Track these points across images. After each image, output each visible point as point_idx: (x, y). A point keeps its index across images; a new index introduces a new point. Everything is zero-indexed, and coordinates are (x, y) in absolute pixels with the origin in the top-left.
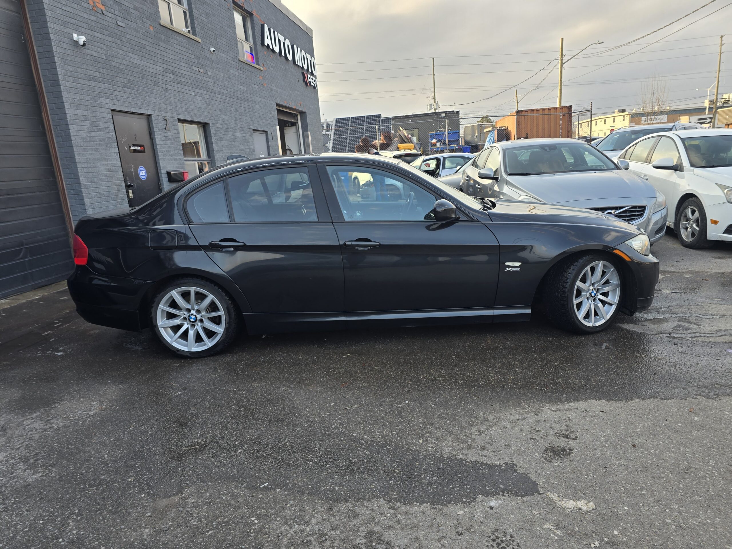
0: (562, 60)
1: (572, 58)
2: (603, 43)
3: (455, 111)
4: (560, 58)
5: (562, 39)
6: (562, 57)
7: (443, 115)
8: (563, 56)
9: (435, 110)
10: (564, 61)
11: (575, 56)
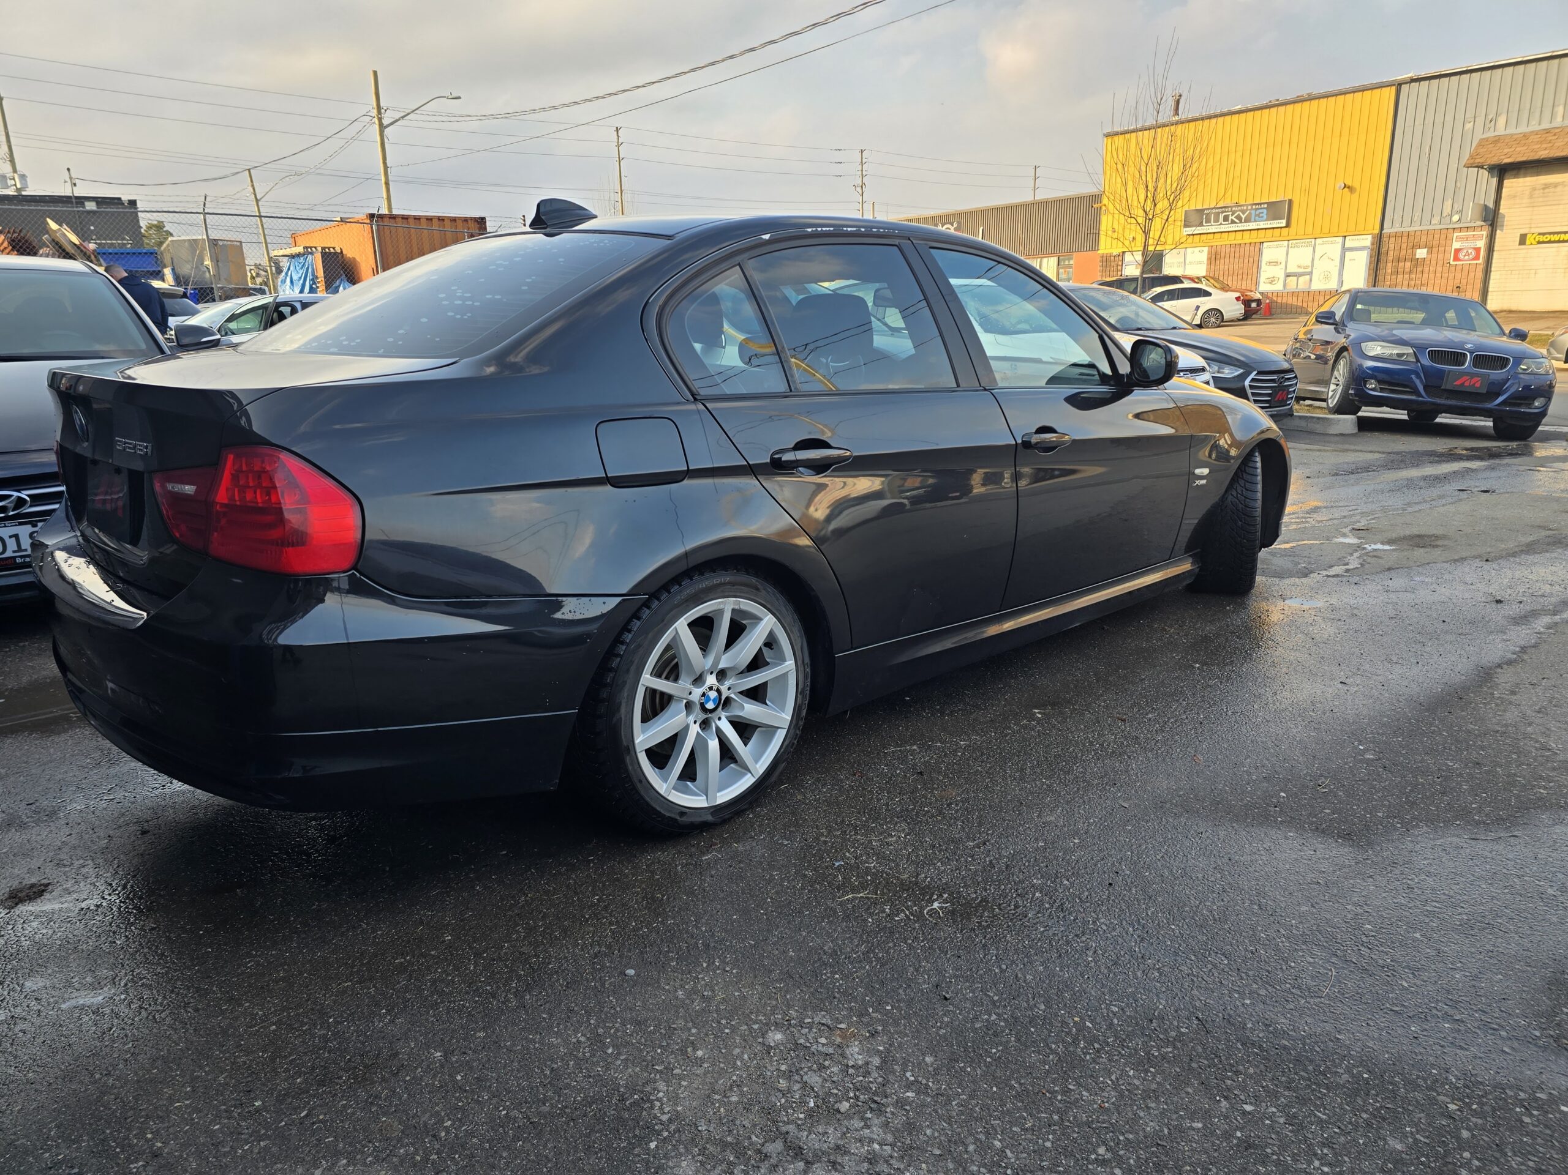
0: (380, 119)
1: (403, 117)
2: (459, 98)
3: (125, 198)
4: (374, 113)
5: (375, 73)
6: (379, 112)
7: (91, 206)
8: (383, 111)
9: (18, 190)
10: (385, 122)
11: (408, 114)
